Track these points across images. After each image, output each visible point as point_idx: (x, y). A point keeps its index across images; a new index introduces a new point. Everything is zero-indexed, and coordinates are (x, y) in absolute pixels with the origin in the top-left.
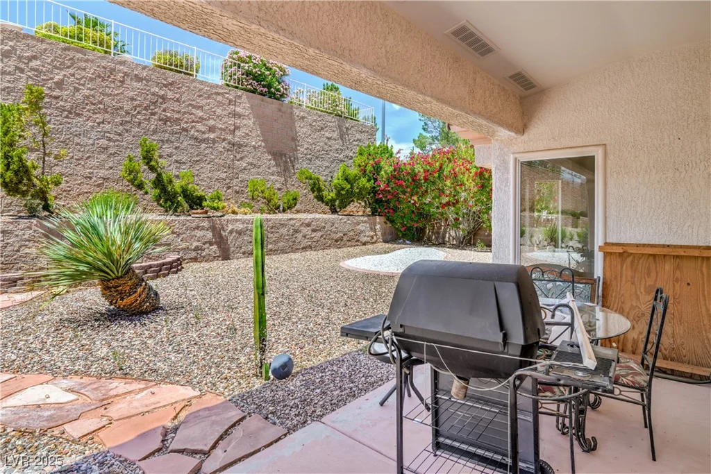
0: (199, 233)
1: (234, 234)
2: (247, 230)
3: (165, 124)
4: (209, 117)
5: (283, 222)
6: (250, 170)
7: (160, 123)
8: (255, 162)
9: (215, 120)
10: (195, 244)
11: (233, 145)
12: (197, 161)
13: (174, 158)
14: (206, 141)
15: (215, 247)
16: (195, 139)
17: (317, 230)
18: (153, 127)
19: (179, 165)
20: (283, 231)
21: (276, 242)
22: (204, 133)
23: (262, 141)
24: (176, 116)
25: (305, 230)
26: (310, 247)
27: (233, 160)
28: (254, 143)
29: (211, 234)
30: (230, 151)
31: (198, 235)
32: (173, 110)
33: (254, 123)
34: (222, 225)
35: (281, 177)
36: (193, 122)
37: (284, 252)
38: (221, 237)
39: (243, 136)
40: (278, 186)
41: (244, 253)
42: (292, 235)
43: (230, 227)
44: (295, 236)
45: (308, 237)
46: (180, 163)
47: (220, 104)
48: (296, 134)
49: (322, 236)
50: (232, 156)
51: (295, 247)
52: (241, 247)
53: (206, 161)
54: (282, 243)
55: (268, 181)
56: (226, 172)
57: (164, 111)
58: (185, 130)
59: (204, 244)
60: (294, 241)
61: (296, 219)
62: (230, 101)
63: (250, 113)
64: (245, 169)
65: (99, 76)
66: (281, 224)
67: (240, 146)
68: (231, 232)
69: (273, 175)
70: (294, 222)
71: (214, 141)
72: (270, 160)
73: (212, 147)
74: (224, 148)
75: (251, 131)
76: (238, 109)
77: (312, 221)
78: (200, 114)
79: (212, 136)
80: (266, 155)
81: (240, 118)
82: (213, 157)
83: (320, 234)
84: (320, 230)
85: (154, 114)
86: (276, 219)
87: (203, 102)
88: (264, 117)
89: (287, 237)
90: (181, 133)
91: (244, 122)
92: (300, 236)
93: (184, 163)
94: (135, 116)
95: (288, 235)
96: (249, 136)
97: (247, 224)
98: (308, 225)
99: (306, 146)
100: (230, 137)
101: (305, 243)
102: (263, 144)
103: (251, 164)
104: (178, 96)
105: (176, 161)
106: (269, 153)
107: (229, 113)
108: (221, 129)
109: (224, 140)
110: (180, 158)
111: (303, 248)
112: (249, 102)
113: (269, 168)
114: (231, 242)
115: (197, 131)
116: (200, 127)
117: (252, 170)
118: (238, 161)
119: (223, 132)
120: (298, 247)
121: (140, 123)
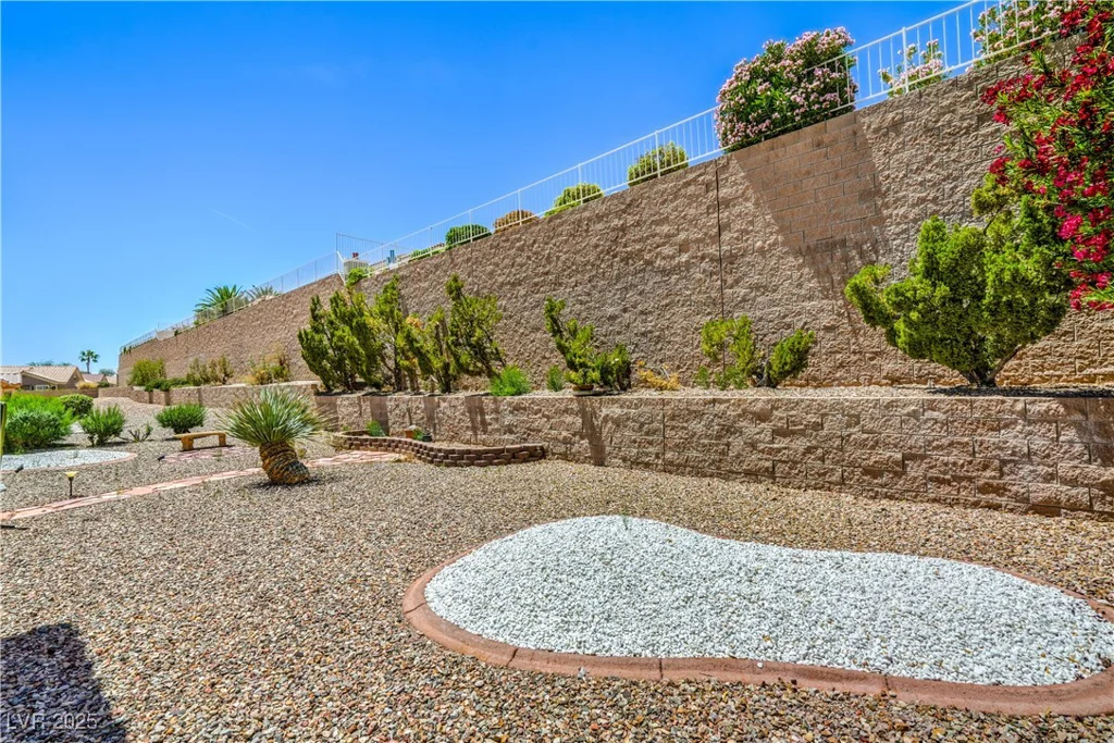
0: (569, 419)
1: (610, 424)
2: (628, 419)
3: (627, 264)
4: (678, 229)
5: (693, 408)
6: (754, 299)
7: (622, 265)
8: (763, 281)
9: (687, 230)
10: (564, 434)
11: (720, 260)
12: (667, 305)
13: (640, 308)
14: (676, 269)
15: (585, 442)
16: (661, 272)
17: (793, 433)
18: (616, 272)
19: (644, 317)
20: (697, 426)
21: (680, 448)
22: (673, 257)
23: (778, 232)
24: (637, 247)
25: (750, 429)
26: (771, 474)
27: (721, 288)
28: (759, 244)
29: (580, 421)
30: (715, 274)
31: (567, 421)
32: (634, 241)
33: (757, 204)
34: (593, 409)
35: (835, 298)
36: (658, 246)
37: (699, 473)
38: (592, 427)
39: (737, 239)
40: (826, 321)
41: (624, 460)
42: (719, 437)
43: (605, 411)
44: (725, 440)
45: (761, 446)
46: (646, 314)
47: (692, 198)
48: (874, 178)
49: (809, 450)
50: (719, 282)
51: (725, 467)
52: (620, 448)
53: (678, 301)
54: (695, 454)
55: (799, 314)
56: (709, 314)
57: (625, 246)
58: (649, 263)
59: (574, 435)
60: (723, 453)
61: (728, 401)
62: (708, 186)
63: (747, 188)
64: (744, 300)
65: (571, 235)
66: (690, 412)
67: (732, 258)
68: (606, 419)
69: (810, 298)
70: (723, 407)
71: (688, 265)
72: (800, 267)
73: (685, 278)
74: (704, 271)
75: (752, 223)
76: (723, 192)
77: (773, 408)
78: (665, 229)
79: (684, 258)
80: (791, 259)
81: (727, 206)
82: (688, 293)
83: (800, 444)
84: (802, 433)
85: (615, 256)
86: (679, 401)
87: (667, 209)
88: (777, 181)
89: (706, 441)
90: (644, 269)
91: (737, 210)
92: (737, 443)
93: (650, 312)
94: (599, 266)
95: (707, 436)
96: (747, 232)
97: (629, 407)
98: (762, 417)
99: (913, 196)
100: (712, 250)
101: (753, 460)
102: (780, 238)
103: (757, 287)
104: (637, 218)
105: (642, 313)
106: (798, 253)
107: (708, 208)
108: (698, 241)
109: (703, 258)
110: (646, 305)
111: (748, 473)
112: (743, 168)
113: (800, 286)
114: (607, 437)
115: (664, 258)
116: (667, 250)
117: (759, 299)
118: (731, 287)
119: (701, 245)
120: (735, 467)
121: (604, 273)
